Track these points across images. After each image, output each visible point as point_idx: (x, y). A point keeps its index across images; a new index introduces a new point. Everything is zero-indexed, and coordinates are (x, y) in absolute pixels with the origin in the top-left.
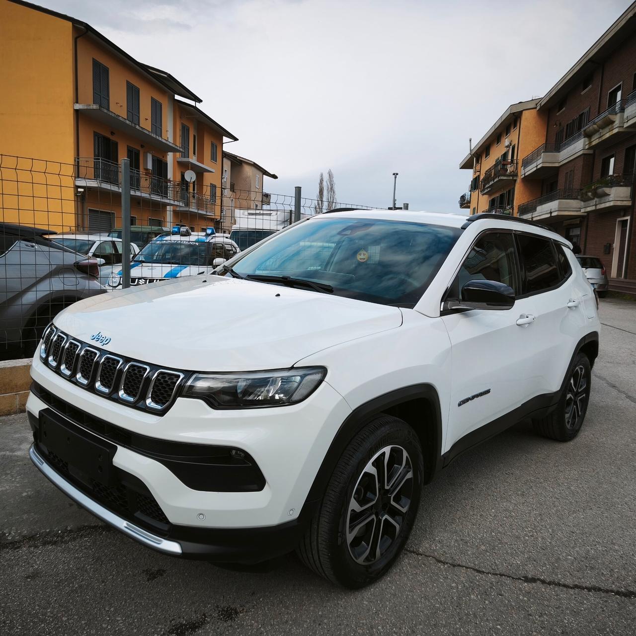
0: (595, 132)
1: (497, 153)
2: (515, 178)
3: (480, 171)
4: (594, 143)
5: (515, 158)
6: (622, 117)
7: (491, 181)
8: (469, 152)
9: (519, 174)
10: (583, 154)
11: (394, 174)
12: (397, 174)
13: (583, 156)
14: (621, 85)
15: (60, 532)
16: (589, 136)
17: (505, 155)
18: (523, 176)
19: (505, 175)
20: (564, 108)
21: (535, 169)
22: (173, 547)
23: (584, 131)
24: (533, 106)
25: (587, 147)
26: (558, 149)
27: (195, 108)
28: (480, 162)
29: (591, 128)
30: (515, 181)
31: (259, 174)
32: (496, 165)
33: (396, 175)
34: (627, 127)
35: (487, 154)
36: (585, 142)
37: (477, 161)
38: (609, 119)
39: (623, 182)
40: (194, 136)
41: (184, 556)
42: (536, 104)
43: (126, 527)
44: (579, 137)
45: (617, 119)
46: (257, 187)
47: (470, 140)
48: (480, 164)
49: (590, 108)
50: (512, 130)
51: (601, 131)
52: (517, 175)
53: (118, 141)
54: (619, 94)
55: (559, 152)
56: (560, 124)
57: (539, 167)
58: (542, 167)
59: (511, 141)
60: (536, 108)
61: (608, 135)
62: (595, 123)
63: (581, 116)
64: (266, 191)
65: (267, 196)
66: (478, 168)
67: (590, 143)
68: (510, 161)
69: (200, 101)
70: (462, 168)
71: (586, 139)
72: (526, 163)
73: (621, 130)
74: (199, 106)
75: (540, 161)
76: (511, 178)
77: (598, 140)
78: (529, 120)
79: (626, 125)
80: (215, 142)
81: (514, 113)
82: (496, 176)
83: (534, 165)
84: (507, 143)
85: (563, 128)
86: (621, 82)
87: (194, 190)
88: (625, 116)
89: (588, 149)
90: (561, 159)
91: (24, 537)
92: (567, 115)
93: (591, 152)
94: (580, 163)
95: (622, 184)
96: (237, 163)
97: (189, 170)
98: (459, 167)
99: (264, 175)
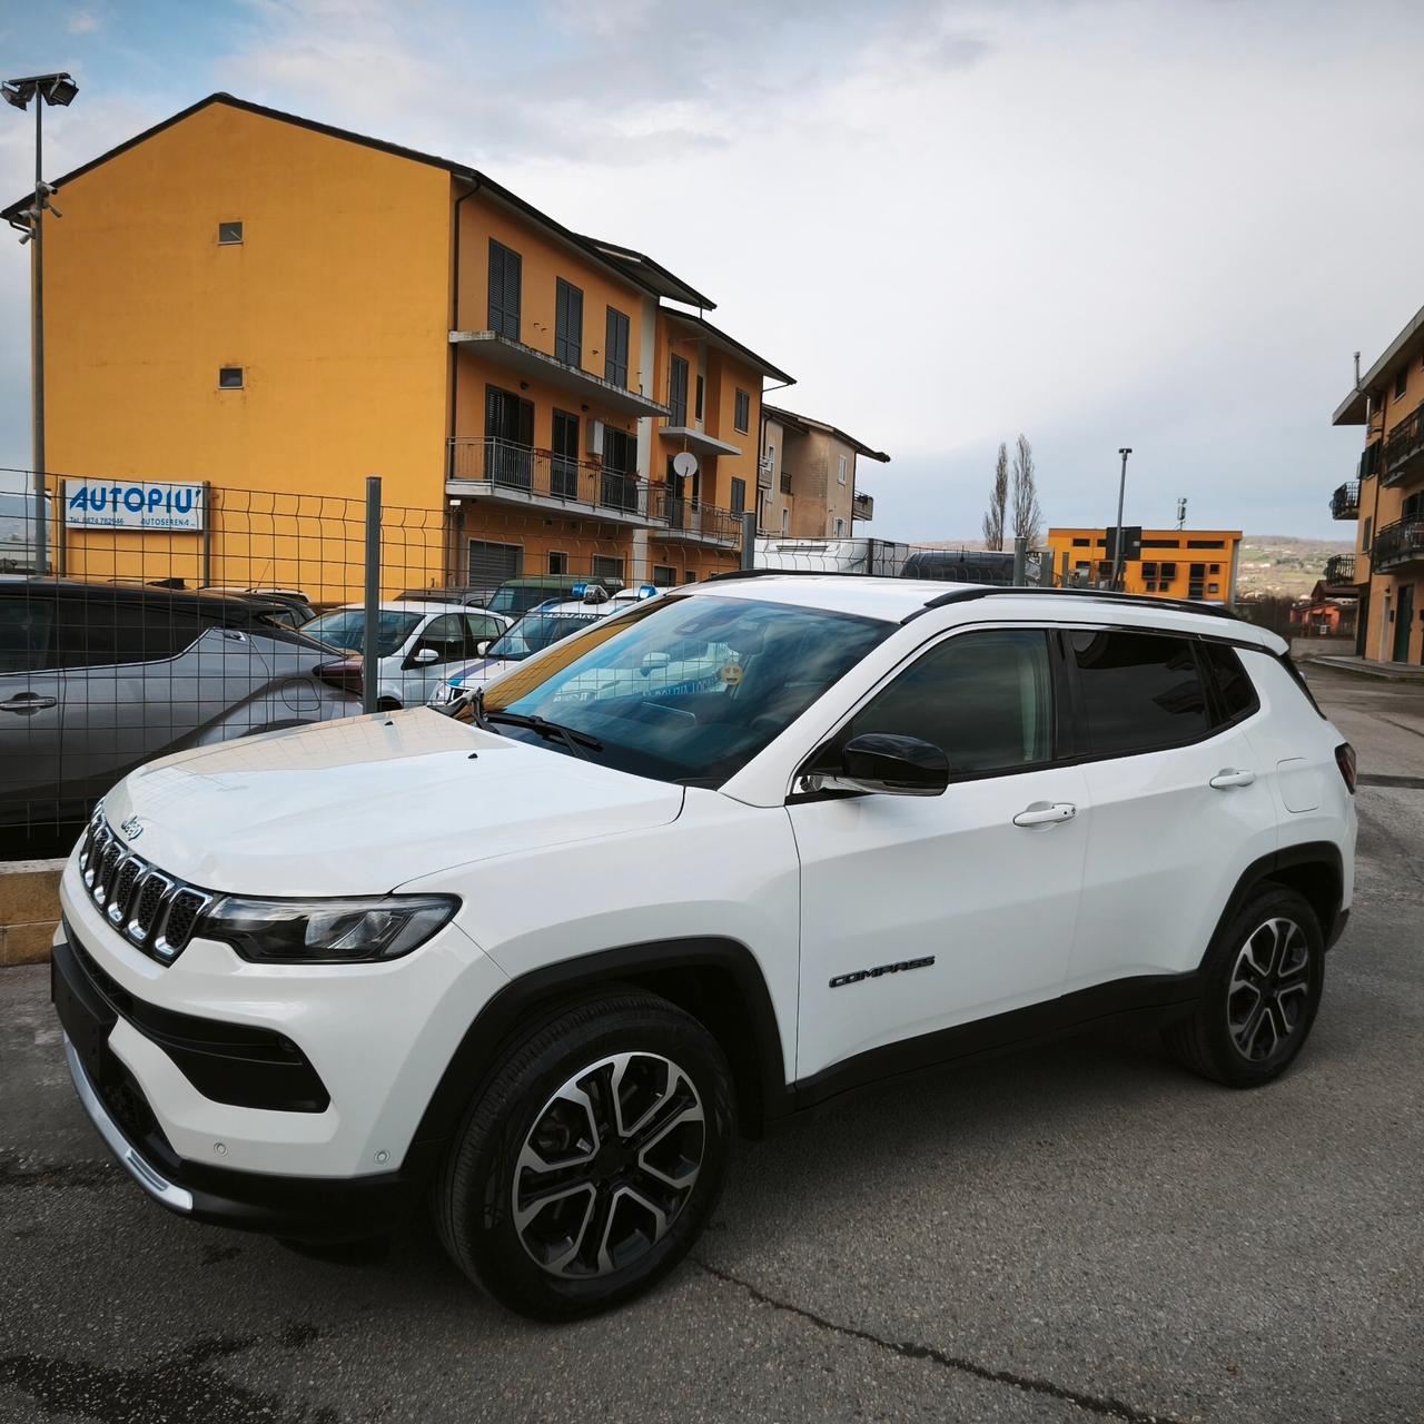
1: (1422, 384)
3: (1382, 430)
7: (1403, 454)
8: (1352, 386)
11: (1122, 451)
12: (1129, 451)
22: (181, 1198)
27: (700, 321)
28: (1382, 408)
31: (845, 453)
32: (1414, 417)
33: (1126, 452)
35: (1401, 389)
37: (1377, 406)
40: (700, 380)
41: (195, 1214)
43: (129, 1159)
46: (841, 480)
47: (1357, 357)
48: (1382, 414)
53: (533, 400)
64: (861, 490)
65: (865, 501)
66: (1377, 422)
69: (711, 306)
70: (1335, 424)
74: (708, 316)
80: (746, 389)
82: (1414, 441)
87: (695, 492)
91: (47, 1167)
96: (797, 430)
97: (683, 451)
98: (1330, 420)
99: (858, 455)
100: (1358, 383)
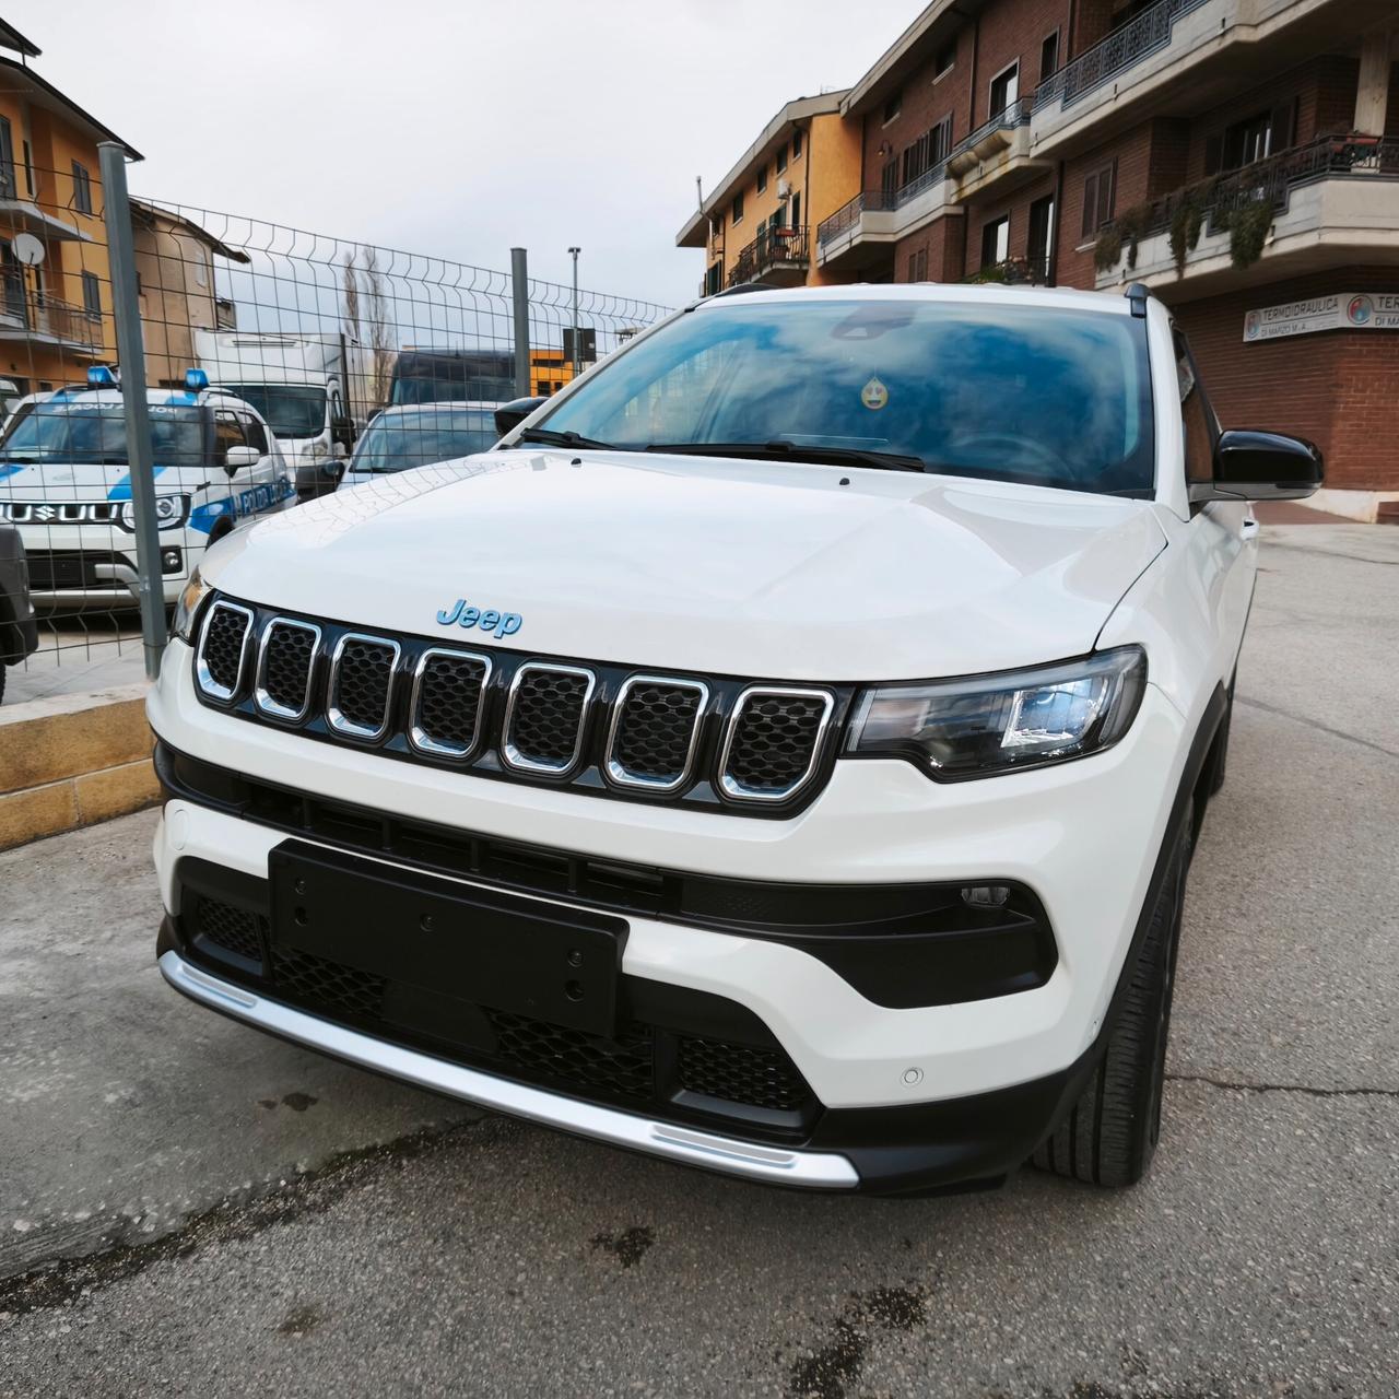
0: (972, 165)
1: (759, 210)
2: (805, 268)
3: (723, 252)
4: (968, 192)
5: (802, 222)
6: (1026, 137)
7: (755, 273)
8: (697, 208)
9: (812, 259)
10: (946, 216)
11: (571, 250)
12: (578, 250)
13: (944, 219)
14: (1016, 65)
15: (283, 1183)
16: (957, 174)
17: (778, 216)
18: (822, 263)
19: (784, 260)
20: (897, 115)
21: (847, 247)
22: (831, 1168)
23: (949, 163)
24: (834, 107)
25: (954, 199)
26: (890, 203)
27: (23, 68)
28: (721, 232)
29: (963, 158)
30: (805, 273)
31: (197, 251)
32: (760, 240)
33: (575, 251)
34: (1036, 158)
35: (738, 214)
36: (947, 189)
37: (716, 230)
38: (1000, 137)
39: (1032, 274)
40: (25, 145)
42: (840, 104)
44: (934, 179)
45: (1015, 138)
46: (201, 282)
47: (699, 181)
48: (721, 237)
49: (952, 115)
50: (791, 159)
51: (982, 164)
52: (807, 261)
54: (1012, 86)
55: (894, 210)
56: (891, 149)
57: (855, 242)
58: (863, 243)
59: (791, 185)
60: (838, 112)
61: (996, 175)
62: (970, 148)
63: (935, 131)
64: (223, 293)
65: (227, 306)
66: (719, 244)
67: (961, 190)
68: (790, 228)
69: (35, 51)
70: (679, 245)
71: (952, 182)
72: (826, 235)
73: (1024, 162)
75: (857, 230)
76: (797, 267)
77: (975, 184)
78: (826, 137)
79: (1034, 153)
80: (86, 164)
81: (794, 122)
82: (763, 261)
83: (845, 238)
84: (782, 189)
85: (898, 159)
86: (1017, 60)
87: (39, 287)
88: (1032, 134)
89: (956, 204)
90: (897, 227)
92: (905, 129)
93: (959, 210)
94: (940, 234)
95: (1029, 278)
96: (143, 220)
97: (22, 232)
98: (674, 242)
99: (215, 255)
100: (701, 204)
